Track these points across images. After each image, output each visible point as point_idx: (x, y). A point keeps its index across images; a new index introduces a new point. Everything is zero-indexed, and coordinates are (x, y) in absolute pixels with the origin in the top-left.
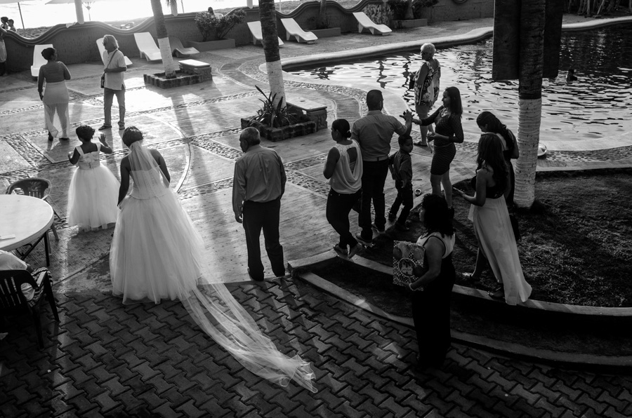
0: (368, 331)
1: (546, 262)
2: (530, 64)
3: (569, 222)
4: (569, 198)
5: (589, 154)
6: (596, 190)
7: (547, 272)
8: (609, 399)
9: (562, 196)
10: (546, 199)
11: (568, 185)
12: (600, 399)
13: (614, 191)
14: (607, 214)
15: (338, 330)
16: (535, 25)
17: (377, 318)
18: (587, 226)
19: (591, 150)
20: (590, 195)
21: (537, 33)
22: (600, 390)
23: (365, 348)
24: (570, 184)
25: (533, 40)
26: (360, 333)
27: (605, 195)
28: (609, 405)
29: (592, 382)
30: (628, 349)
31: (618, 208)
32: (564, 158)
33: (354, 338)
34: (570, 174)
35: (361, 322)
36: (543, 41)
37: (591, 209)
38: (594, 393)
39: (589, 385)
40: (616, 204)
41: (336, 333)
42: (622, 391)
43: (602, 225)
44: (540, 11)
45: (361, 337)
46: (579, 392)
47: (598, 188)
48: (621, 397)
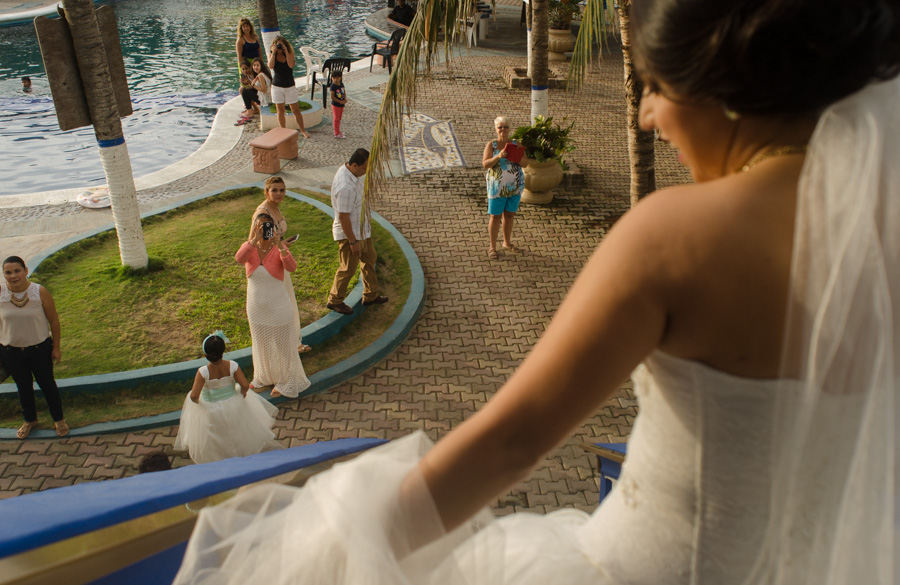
0: (53, 458)
1: (198, 316)
2: (103, 106)
3: (196, 269)
4: (181, 243)
5: (169, 188)
6: (202, 228)
7: (206, 325)
8: (319, 415)
9: (171, 243)
10: (157, 252)
11: (169, 229)
12: (312, 418)
13: (220, 222)
14: (227, 249)
15: (16, 472)
16: (97, 61)
17: (52, 441)
18: (215, 267)
19: (168, 182)
20: (200, 235)
21: (102, 70)
22: (308, 411)
23: (63, 474)
24: (170, 227)
25: (99, 79)
26: (45, 463)
27: (214, 230)
28: (322, 419)
29: (299, 407)
30: (314, 368)
31: (235, 240)
32: (144, 200)
33: (42, 470)
34: (163, 217)
35: (37, 452)
36: (109, 79)
37: (208, 248)
38: (305, 415)
39: (297, 411)
40: (231, 236)
41: (17, 475)
42: (325, 404)
43: (229, 261)
44: (98, 45)
45: (49, 466)
46: (293, 420)
47: (204, 224)
48: (327, 409)
